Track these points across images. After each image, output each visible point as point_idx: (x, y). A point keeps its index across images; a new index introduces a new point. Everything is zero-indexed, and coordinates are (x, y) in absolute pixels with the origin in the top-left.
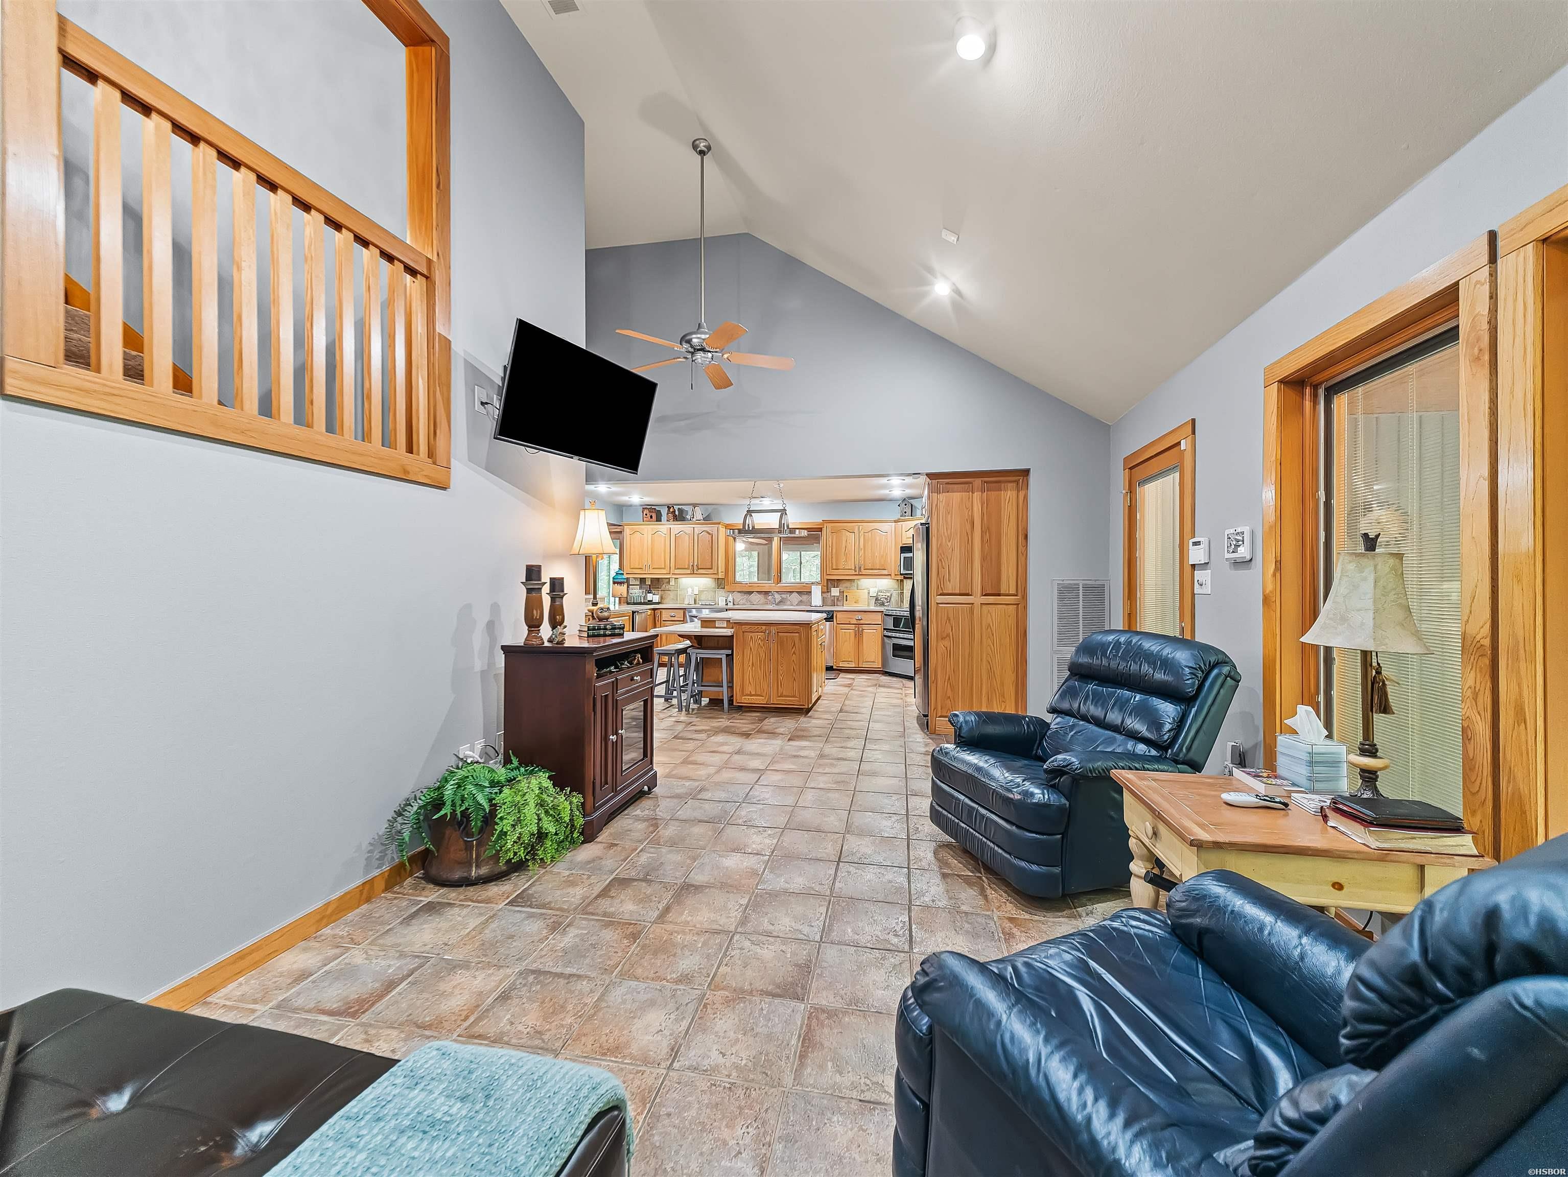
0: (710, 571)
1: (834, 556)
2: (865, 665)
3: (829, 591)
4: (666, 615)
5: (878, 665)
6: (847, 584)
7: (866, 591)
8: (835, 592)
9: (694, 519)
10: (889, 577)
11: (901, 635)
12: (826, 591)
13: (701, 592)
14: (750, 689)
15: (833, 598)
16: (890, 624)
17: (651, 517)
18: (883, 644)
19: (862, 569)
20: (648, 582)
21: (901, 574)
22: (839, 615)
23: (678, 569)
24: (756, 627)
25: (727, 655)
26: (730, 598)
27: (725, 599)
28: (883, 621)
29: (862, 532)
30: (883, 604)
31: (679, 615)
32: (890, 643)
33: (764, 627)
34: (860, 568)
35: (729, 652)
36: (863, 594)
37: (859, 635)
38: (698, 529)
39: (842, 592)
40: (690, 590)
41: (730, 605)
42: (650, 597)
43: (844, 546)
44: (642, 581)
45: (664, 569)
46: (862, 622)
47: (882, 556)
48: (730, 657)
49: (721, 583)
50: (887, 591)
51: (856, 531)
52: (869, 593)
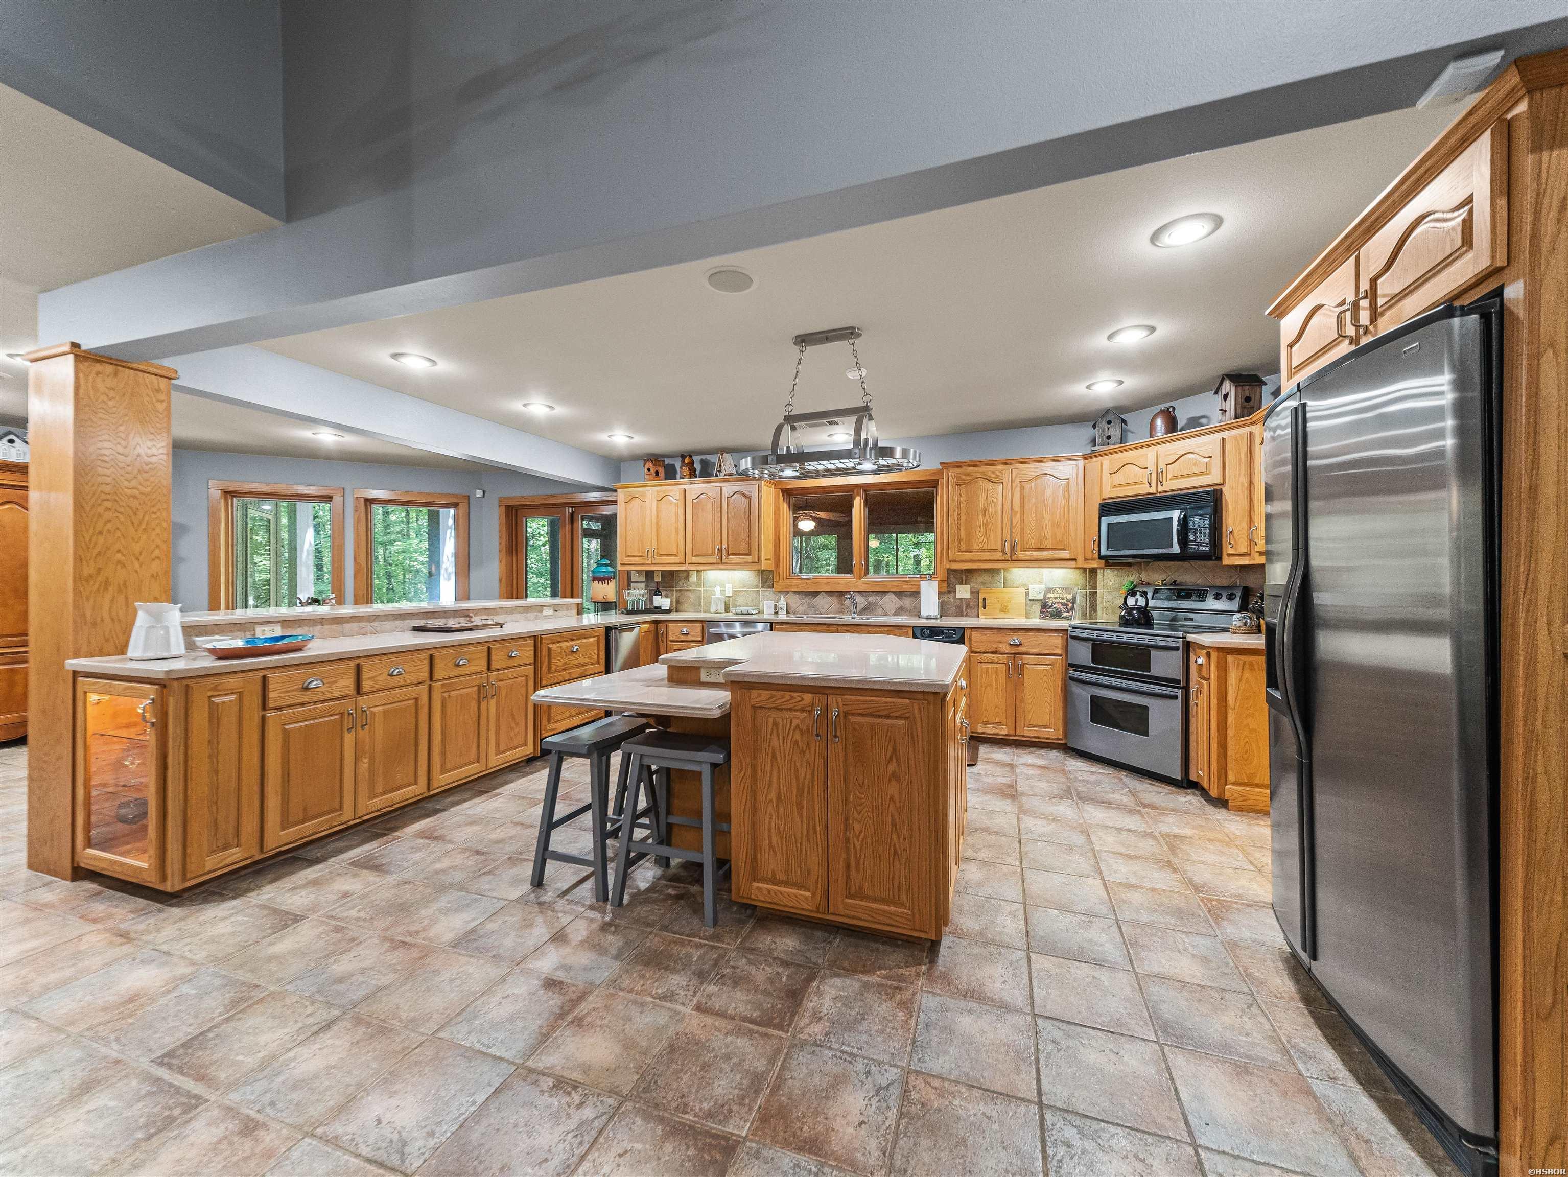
0: (749, 559)
1: (963, 527)
2: (1029, 732)
3: (951, 590)
4: (674, 632)
5: (1054, 733)
6: (986, 578)
7: (1023, 591)
8: (963, 592)
9: (722, 474)
10: (1073, 564)
11: (1113, 681)
12: (946, 590)
13: (736, 593)
14: (771, 863)
15: (958, 603)
16: (1083, 654)
17: (657, 473)
18: (1067, 698)
19: (1018, 548)
20: (658, 578)
21: (1100, 557)
22: (976, 636)
23: (697, 555)
24: (787, 695)
25: (714, 766)
26: (782, 603)
27: (773, 603)
28: (1066, 648)
29: (1017, 481)
30: (1057, 615)
31: (695, 632)
32: (1083, 695)
33: (808, 697)
34: (1013, 549)
35: (719, 758)
36: (1018, 597)
37: (1016, 672)
38: (729, 488)
39: (975, 593)
40: (718, 590)
41: (782, 616)
42: (658, 601)
43: (981, 507)
44: (649, 575)
45: (675, 555)
46: (1021, 649)
47: (1058, 525)
48: (721, 771)
49: (767, 578)
50: (1065, 590)
51: (1006, 478)
52: (1027, 594)
